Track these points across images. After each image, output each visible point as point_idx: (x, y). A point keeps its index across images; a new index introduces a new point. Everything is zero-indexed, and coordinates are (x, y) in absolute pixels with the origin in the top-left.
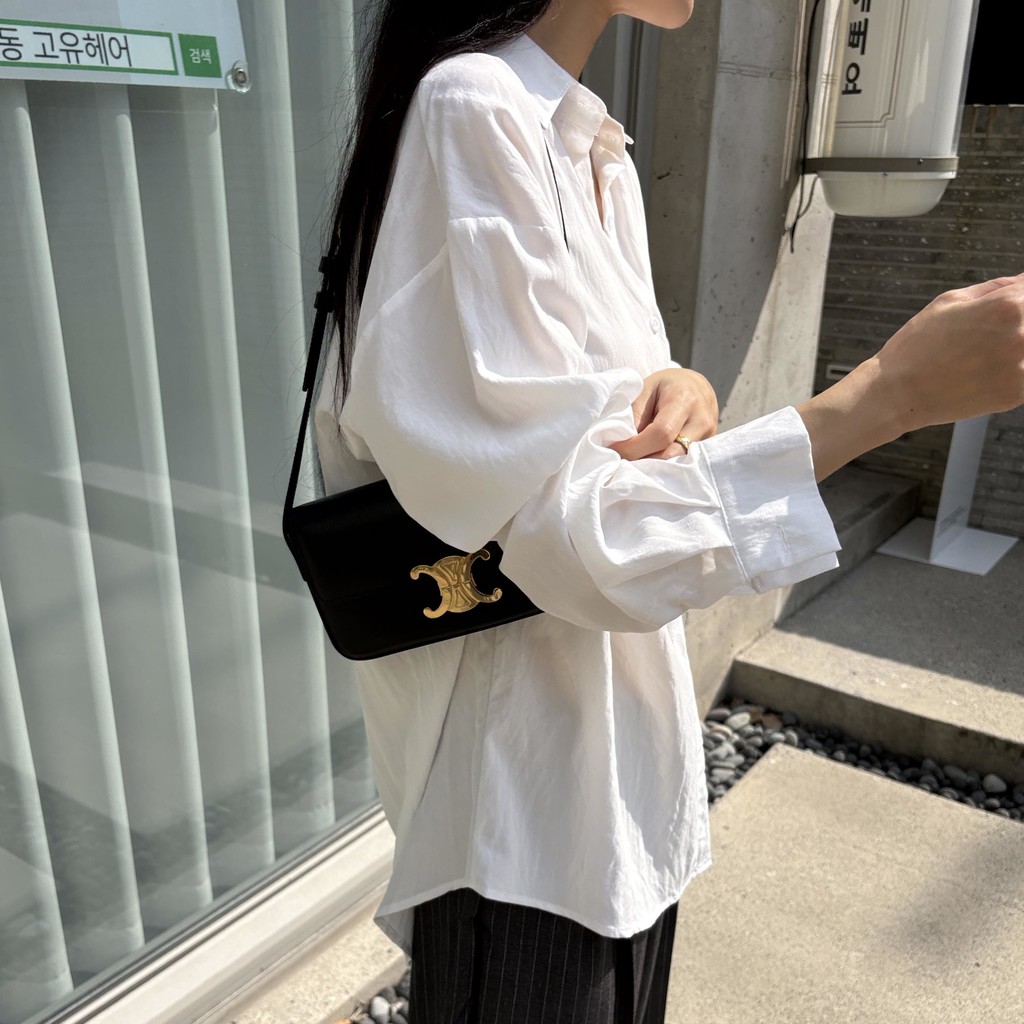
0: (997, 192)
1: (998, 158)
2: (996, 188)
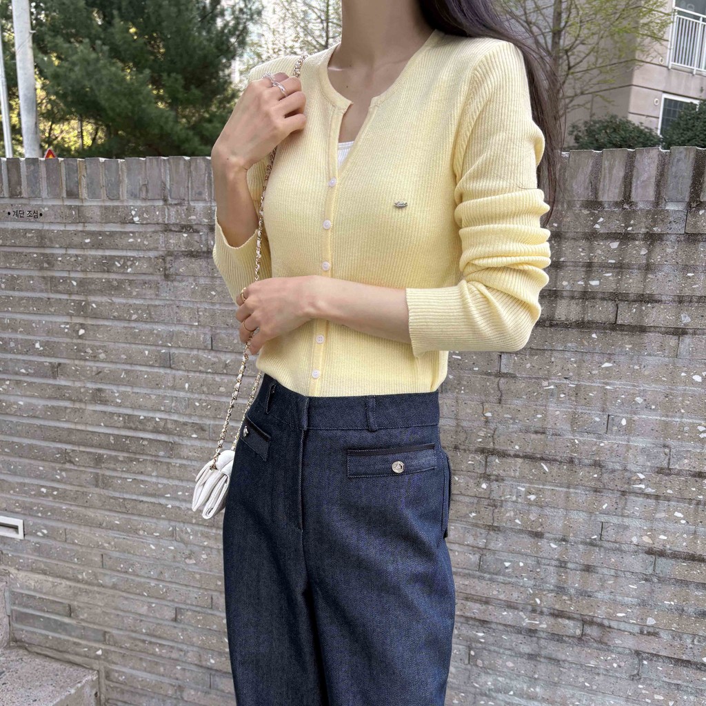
0: (108, 281)
1: (100, 233)
2: (106, 276)
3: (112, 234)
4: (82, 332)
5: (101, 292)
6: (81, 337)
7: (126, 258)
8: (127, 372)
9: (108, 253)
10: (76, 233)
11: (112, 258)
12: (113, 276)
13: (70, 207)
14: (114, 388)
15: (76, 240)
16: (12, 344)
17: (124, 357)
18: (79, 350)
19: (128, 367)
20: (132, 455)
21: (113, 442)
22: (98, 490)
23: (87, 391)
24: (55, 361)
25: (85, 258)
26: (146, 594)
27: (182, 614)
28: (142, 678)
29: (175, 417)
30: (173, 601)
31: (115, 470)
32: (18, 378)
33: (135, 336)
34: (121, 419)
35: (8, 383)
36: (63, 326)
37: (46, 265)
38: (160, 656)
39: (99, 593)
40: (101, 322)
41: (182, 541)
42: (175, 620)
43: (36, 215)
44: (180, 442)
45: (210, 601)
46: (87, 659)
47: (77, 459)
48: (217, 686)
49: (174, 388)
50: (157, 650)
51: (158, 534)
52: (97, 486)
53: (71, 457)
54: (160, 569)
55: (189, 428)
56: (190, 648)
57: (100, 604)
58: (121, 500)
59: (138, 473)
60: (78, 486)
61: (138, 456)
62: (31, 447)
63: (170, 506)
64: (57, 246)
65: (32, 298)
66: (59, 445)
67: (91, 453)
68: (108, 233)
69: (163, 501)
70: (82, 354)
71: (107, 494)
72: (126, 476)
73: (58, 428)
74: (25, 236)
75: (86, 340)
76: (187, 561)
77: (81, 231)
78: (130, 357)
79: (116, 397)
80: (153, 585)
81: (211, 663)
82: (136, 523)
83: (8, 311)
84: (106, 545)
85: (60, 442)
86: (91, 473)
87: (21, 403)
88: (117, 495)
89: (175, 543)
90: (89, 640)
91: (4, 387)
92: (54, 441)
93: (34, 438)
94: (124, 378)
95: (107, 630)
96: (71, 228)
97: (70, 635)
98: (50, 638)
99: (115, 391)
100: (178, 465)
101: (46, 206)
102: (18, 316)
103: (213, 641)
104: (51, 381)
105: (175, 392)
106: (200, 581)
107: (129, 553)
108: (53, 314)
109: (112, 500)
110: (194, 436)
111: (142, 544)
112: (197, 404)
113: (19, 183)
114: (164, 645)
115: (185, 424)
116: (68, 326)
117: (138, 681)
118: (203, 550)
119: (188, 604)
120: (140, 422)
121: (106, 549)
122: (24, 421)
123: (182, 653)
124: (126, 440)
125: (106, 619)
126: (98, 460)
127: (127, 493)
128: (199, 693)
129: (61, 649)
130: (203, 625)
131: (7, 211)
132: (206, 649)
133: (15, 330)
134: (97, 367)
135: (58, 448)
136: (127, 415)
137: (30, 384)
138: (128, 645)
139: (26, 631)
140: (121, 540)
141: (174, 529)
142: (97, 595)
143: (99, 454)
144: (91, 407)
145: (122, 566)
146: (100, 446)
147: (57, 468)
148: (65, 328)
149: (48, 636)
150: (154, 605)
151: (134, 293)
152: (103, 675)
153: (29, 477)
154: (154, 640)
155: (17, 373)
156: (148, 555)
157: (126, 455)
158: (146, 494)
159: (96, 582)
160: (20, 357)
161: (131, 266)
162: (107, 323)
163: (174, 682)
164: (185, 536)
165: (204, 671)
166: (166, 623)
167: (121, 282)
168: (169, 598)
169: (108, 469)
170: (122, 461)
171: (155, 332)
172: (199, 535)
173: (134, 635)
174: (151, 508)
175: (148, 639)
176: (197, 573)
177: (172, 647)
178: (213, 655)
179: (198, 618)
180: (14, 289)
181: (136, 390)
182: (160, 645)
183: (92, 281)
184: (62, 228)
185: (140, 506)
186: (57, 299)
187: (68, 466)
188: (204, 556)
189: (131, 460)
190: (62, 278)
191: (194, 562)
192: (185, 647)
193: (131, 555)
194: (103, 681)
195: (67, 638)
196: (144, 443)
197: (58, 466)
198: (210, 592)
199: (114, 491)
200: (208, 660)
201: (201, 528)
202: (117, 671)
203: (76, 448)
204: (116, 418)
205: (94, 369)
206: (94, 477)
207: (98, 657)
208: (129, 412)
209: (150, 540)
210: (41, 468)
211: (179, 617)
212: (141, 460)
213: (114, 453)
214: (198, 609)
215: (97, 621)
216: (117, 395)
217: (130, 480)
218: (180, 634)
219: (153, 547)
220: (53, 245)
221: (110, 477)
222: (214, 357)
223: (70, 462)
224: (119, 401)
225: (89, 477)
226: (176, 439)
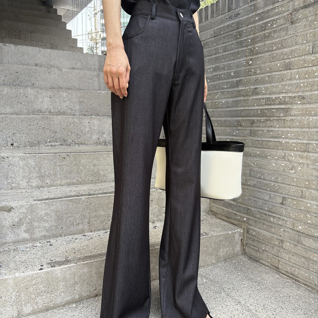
3: (268, 11)
4: (251, 62)
5: (261, 41)
6: (250, 65)
7: (273, 20)
8: (269, 76)
9: (265, 21)
10: (252, 17)
11: (267, 23)
12: (267, 31)
13: (251, 6)
14: (262, 86)
15: (252, 20)
16: (223, 76)
17: (268, 69)
18: (249, 72)
19: (269, 74)
20: (268, 118)
21: (259, 113)
22: (251, 138)
23: (250, 90)
24: (238, 79)
25: (255, 27)
26: (269, 190)
27: (286, 201)
28: (263, 234)
29: (290, 95)
30: (282, 193)
31: (259, 127)
32: (223, 90)
33: (273, 58)
34: (264, 100)
35: (219, 93)
36: (243, 62)
37: (239, 36)
38: (273, 223)
39: (247, 189)
40: (259, 55)
41: (289, 161)
42: (282, 204)
43: (237, 15)
44: (292, 107)
45: (301, 193)
46: (239, 222)
47: (243, 124)
48: (302, 242)
49: (290, 79)
50: (272, 219)
51: (277, 158)
52: (251, 136)
53: (241, 123)
54: (276, 176)
55: (296, 99)
56: (289, 219)
57: (247, 194)
58: (261, 142)
59: (270, 127)
60: (243, 137)
61: (270, 118)
62: (225, 121)
63: (284, 142)
64: (244, 26)
65: (232, 53)
66: (236, 119)
67: (249, 120)
68: (266, 11)
69: (280, 140)
70: (250, 73)
71: (255, 139)
72: (264, 129)
73: (237, 110)
74: (232, 26)
75: (252, 66)
76: (291, 171)
77: (254, 15)
78: (271, 69)
79: (263, 90)
80: (272, 184)
81: (299, 228)
82: (267, 153)
83: (222, 62)
84: (252, 165)
85: (237, 117)
86: (249, 129)
87: (223, 102)
88: (259, 139)
89: (285, 162)
90: (241, 213)
91: (218, 96)
92: (235, 117)
93: (227, 117)
94: (267, 80)
95: (249, 208)
96: (250, 16)
97: (233, 210)
98: (225, 211)
99: (263, 87)
100: (289, 120)
101: (241, 10)
102: (226, 63)
103: (301, 216)
104: (236, 89)
105: (291, 81)
106: (296, 182)
107: (263, 168)
108: (239, 58)
109: (257, 142)
110: (299, 103)
111: (269, 163)
112: (302, 85)
113: (232, 4)
114: (276, 217)
115: (295, 97)
116: (245, 61)
117: (261, 235)
118: (299, 165)
119: (289, 195)
120: (273, 100)
121: (252, 167)
122: (224, 110)
123: (284, 222)
124: (266, 111)
125: (250, 202)
126: (253, 122)
127: (264, 138)
128: (292, 245)
129: (229, 217)
130: (296, 206)
131: (226, 18)
132: (297, 220)
133: (224, 69)
134: (256, 77)
135: (236, 120)
136: (267, 98)
137: (228, 92)
138: (258, 216)
139: (216, 207)
140: (259, 162)
141: (285, 154)
142: (246, 190)
143: (253, 120)
144: (251, 98)
145: (259, 175)
146: (254, 116)
147: (235, 129)
148: (244, 63)
149: (224, 210)
150: (272, 195)
151: (276, 36)
152: (246, 231)
153: (224, 135)
154: (270, 214)
155: (223, 88)
156: (271, 169)
157: (265, 118)
158: (273, 137)
159: (246, 183)
160: (225, 81)
161: (275, 24)
162: (262, 55)
163: (279, 237)
164: (290, 158)
165: (295, 232)
166: (278, 205)
167: (269, 33)
168: (280, 192)
169: (256, 127)
170: (263, 122)
171: (284, 52)
172: (298, 157)
173: (261, 211)
174: (275, 144)
175: (268, 213)
176: (295, 178)
177: (279, 218)
178: (301, 224)
179: (294, 203)
180: (225, 52)
181: (272, 85)
182: (273, 216)
183: (257, 37)
184: (247, 17)
185: (270, 144)
186: (242, 50)
187: (240, 128)
188: (300, 169)
189: (267, 120)
190: (244, 40)
191: (294, 172)
192: (286, 219)
193: (263, 169)
194: (245, 234)
195: (232, 211)
196: (273, 111)
197: (235, 128)
198: (301, 188)
199: (258, 137)
200: (297, 227)
201: (299, 153)
202: (252, 229)
203: (243, 119)
204: (262, 101)
205: (255, 79)
206: (250, 132)
207: (244, 222)
208: (268, 96)
209: (273, 161)
210: (228, 130)
211: (284, 202)
212: (271, 120)
213: (259, 118)
214: (294, 198)
215: (245, 203)
216: (263, 89)
217: (266, 131)
218: (284, 211)
219: (274, 165)
220: (242, 26)
221: (257, 130)
222: (313, 57)
223: (241, 126)
224: (264, 92)
225: (247, 132)
226: (290, 106)
